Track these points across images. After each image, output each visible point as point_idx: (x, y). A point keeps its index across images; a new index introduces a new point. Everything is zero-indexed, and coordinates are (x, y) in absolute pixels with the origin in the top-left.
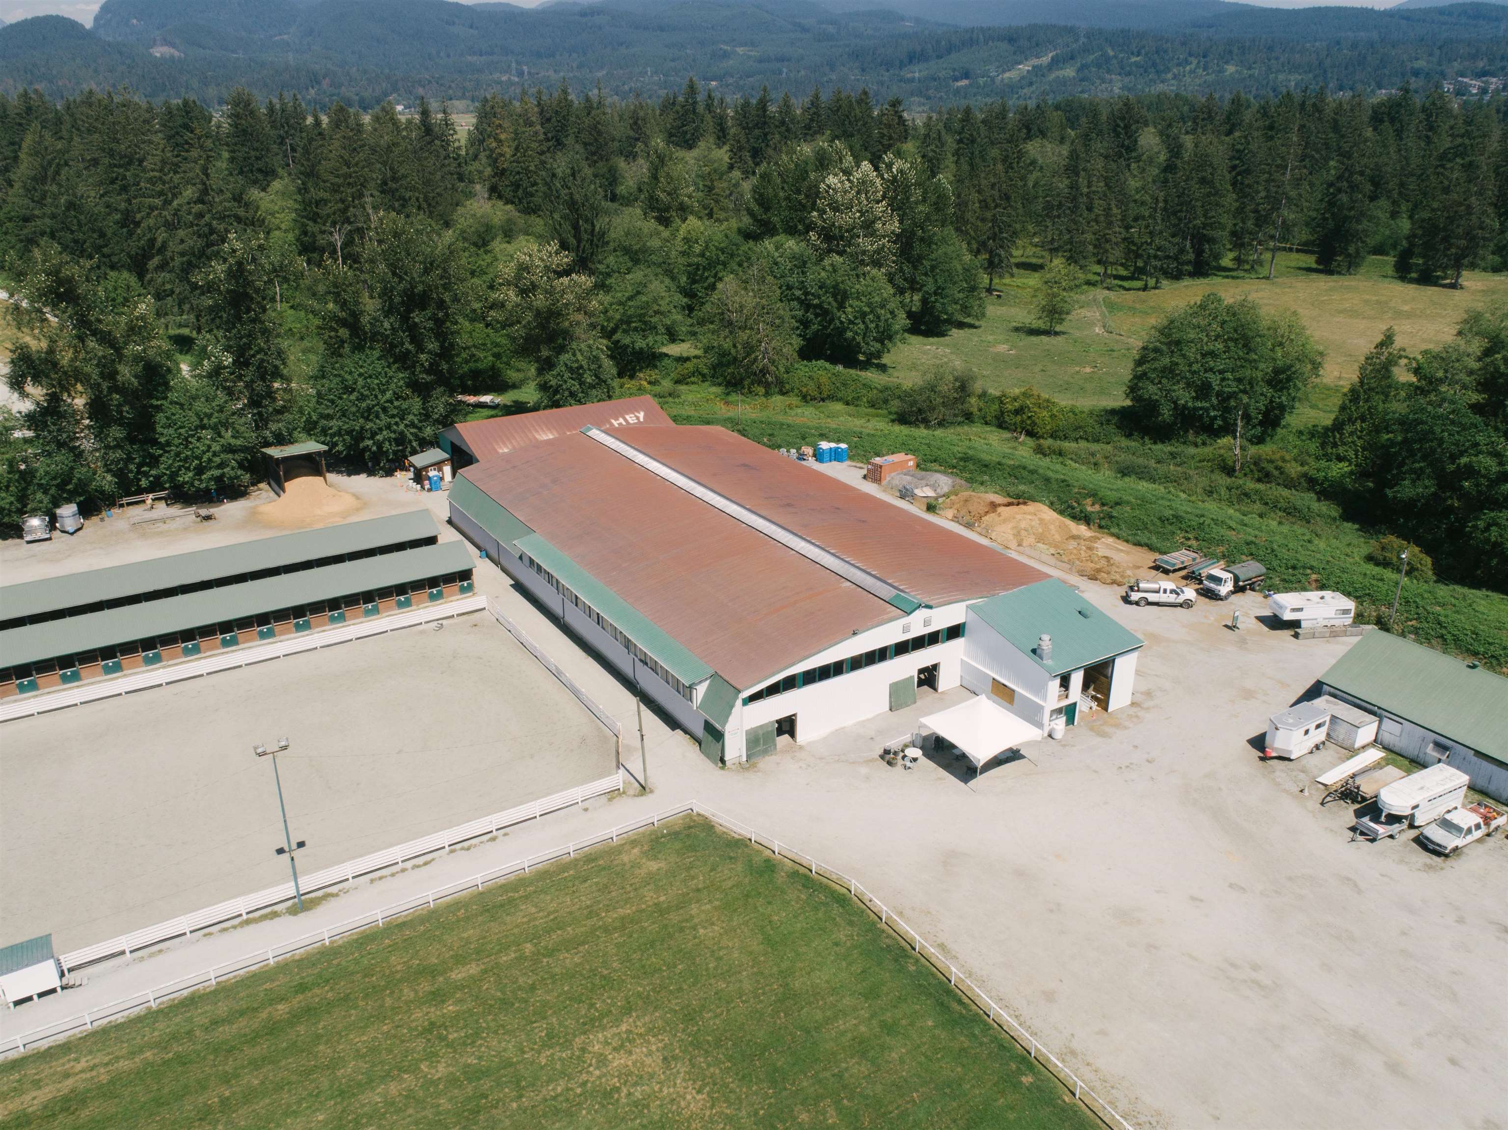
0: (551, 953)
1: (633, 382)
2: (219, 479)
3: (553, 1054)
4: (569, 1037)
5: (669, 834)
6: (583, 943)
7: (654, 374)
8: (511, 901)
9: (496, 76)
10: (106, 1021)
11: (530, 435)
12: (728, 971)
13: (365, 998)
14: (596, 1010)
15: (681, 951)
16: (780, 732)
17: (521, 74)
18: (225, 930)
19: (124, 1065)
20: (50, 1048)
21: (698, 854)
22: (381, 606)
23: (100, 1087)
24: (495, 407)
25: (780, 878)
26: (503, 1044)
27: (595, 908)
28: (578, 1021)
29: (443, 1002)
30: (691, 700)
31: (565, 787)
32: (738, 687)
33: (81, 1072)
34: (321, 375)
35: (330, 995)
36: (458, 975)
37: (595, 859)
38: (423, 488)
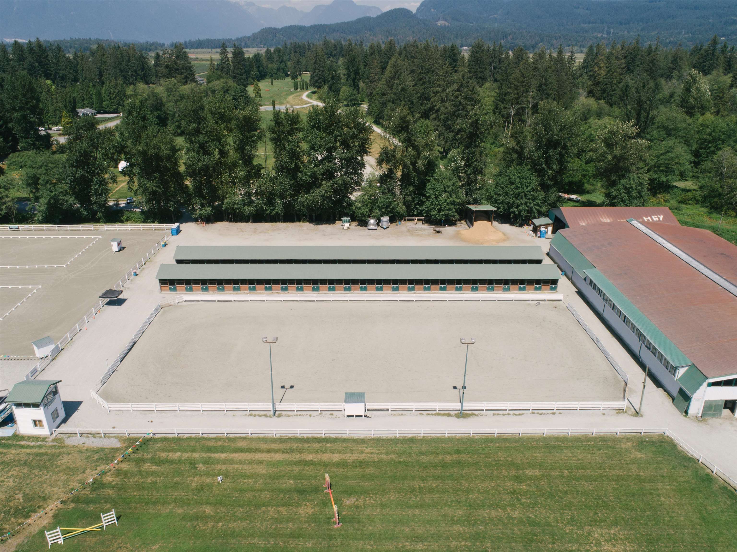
0: (577, 479)
1: (655, 199)
2: (447, 215)
3: (572, 529)
4: (583, 525)
5: (649, 441)
6: (595, 481)
7: (667, 197)
8: (559, 446)
9: (595, 34)
10: (379, 436)
11: (597, 218)
12: (676, 526)
13: (485, 466)
14: (598, 516)
15: (649, 504)
16: (725, 407)
17: (608, 33)
18: (429, 414)
19: (384, 457)
20: (357, 439)
21: (665, 457)
22: (511, 288)
23: (374, 462)
24: (577, 201)
25: (715, 488)
26: (548, 514)
27: (603, 465)
28: (588, 518)
29: (521, 482)
30: (674, 374)
31: (594, 399)
32: (707, 376)
33: (368, 453)
34: (500, 175)
35: (469, 459)
36: (529, 472)
37: (605, 441)
38: (536, 235)
